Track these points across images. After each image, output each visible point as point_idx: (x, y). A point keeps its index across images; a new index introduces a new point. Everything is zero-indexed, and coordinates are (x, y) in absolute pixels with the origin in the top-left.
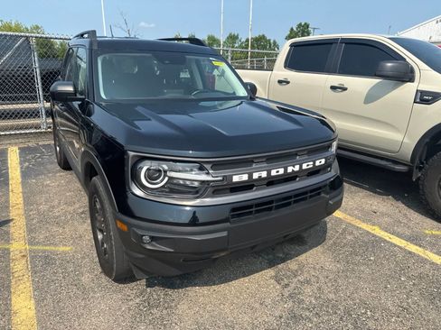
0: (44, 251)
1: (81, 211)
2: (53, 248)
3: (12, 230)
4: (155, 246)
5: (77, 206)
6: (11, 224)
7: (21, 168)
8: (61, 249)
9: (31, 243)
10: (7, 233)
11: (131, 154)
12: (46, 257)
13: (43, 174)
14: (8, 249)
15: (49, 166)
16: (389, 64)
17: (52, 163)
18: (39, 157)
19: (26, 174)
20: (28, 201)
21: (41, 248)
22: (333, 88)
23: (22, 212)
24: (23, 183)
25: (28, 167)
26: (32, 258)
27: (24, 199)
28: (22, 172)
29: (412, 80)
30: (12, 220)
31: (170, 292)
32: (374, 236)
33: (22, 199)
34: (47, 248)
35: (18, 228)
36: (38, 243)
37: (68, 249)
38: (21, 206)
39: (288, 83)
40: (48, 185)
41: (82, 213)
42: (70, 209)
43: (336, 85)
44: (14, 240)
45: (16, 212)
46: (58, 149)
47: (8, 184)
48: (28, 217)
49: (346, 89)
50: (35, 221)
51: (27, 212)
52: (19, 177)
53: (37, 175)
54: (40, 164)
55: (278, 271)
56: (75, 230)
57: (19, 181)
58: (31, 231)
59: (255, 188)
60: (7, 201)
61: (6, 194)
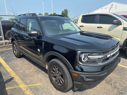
1: (35, 71)
2: (35, 85)
5: (32, 69)
6: (14, 79)
7: (3, 59)
8: (38, 84)
9: (26, 84)
10: (15, 82)
12: (35, 88)
13: (12, 60)
14: (20, 88)
15: (12, 58)
17: (12, 56)
18: (7, 55)
19: (6, 61)
20: (15, 71)
21: (30, 85)
22: (98, 27)
23: (15, 74)
24: (8, 64)
25: (5, 59)
26: (31, 89)
28: (4, 60)
29: (121, 24)
30: (14, 77)
31: (82, 92)
32: (122, 67)
33: (11, 70)
34: (33, 85)
35: (17, 79)
36: (28, 84)
37: (40, 84)
38: (13, 72)
39: (83, 26)
40: (17, 64)
42: (31, 71)
43: (99, 26)
44: (19, 84)
45: (13, 74)
46: (15, 52)
47: (2, 65)
48: (18, 75)
49: (102, 28)
50: (22, 77)
51: (17, 74)
52: (4, 62)
53: (10, 61)
54: (9, 57)
55: (106, 81)
56: (38, 77)
57: (6, 63)
58: (23, 80)
59: (110, 58)
60: (7, 71)
61: (4, 68)
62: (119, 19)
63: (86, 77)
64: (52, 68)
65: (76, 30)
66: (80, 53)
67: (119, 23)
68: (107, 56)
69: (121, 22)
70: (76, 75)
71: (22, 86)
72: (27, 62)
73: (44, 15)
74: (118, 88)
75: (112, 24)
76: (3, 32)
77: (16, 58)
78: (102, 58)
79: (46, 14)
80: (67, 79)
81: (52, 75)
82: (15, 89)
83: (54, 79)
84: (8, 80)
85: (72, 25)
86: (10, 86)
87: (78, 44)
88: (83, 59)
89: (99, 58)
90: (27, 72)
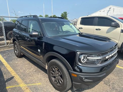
0: (33, 86)
1: (34, 71)
2: (35, 84)
3: (17, 80)
4: (86, 80)
5: (32, 69)
6: (15, 78)
7: (4, 58)
8: (37, 84)
9: (26, 84)
10: (15, 81)
11: (78, 53)
12: (35, 87)
13: (13, 60)
14: (20, 87)
15: (13, 57)
16: (113, 23)
17: (13, 56)
18: (8, 55)
19: (7, 60)
20: (15, 70)
21: (30, 85)
23: (15, 73)
24: (9, 64)
25: (6, 58)
26: (30, 88)
27: (13, 69)
28: (5, 60)
29: (119, 27)
30: (14, 76)
33: (12, 69)
34: (33, 84)
35: (17, 78)
36: (28, 83)
37: (40, 84)
38: (13, 71)
39: (82, 28)
40: (17, 63)
41: (36, 71)
42: (31, 70)
43: (97, 29)
44: (20, 83)
45: (13, 74)
46: (16, 52)
47: (3, 64)
48: (19, 75)
49: (100, 30)
50: (22, 76)
51: (17, 73)
52: (6, 62)
53: (11, 60)
54: (10, 57)
55: (104, 81)
56: (38, 77)
57: (7, 63)
58: (23, 80)
59: (108, 60)
60: (7, 70)
61: (5, 68)
62: (117, 22)
63: (85, 78)
64: (52, 68)
65: (75, 32)
66: (80, 54)
67: (117, 26)
68: (105, 57)
69: (119, 25)
70: (76, 76)
71: (22, 85)
72: (28, 62)
73: (44, 17)
74: (117, 90)
75: (110, 26)
76: (5, 32)
77: (17, 57)
78: (100, 59)
79: (46, 16)
80: (67, 79)
81: (52, 75)
82: (15, 88)
83: (53, 79)
84: (9, 79)
85: (71, 27)
86: (10, 85)
87: (77, 46)
88: (83, 60)
89: (98, 59)
90: (27, 71)
